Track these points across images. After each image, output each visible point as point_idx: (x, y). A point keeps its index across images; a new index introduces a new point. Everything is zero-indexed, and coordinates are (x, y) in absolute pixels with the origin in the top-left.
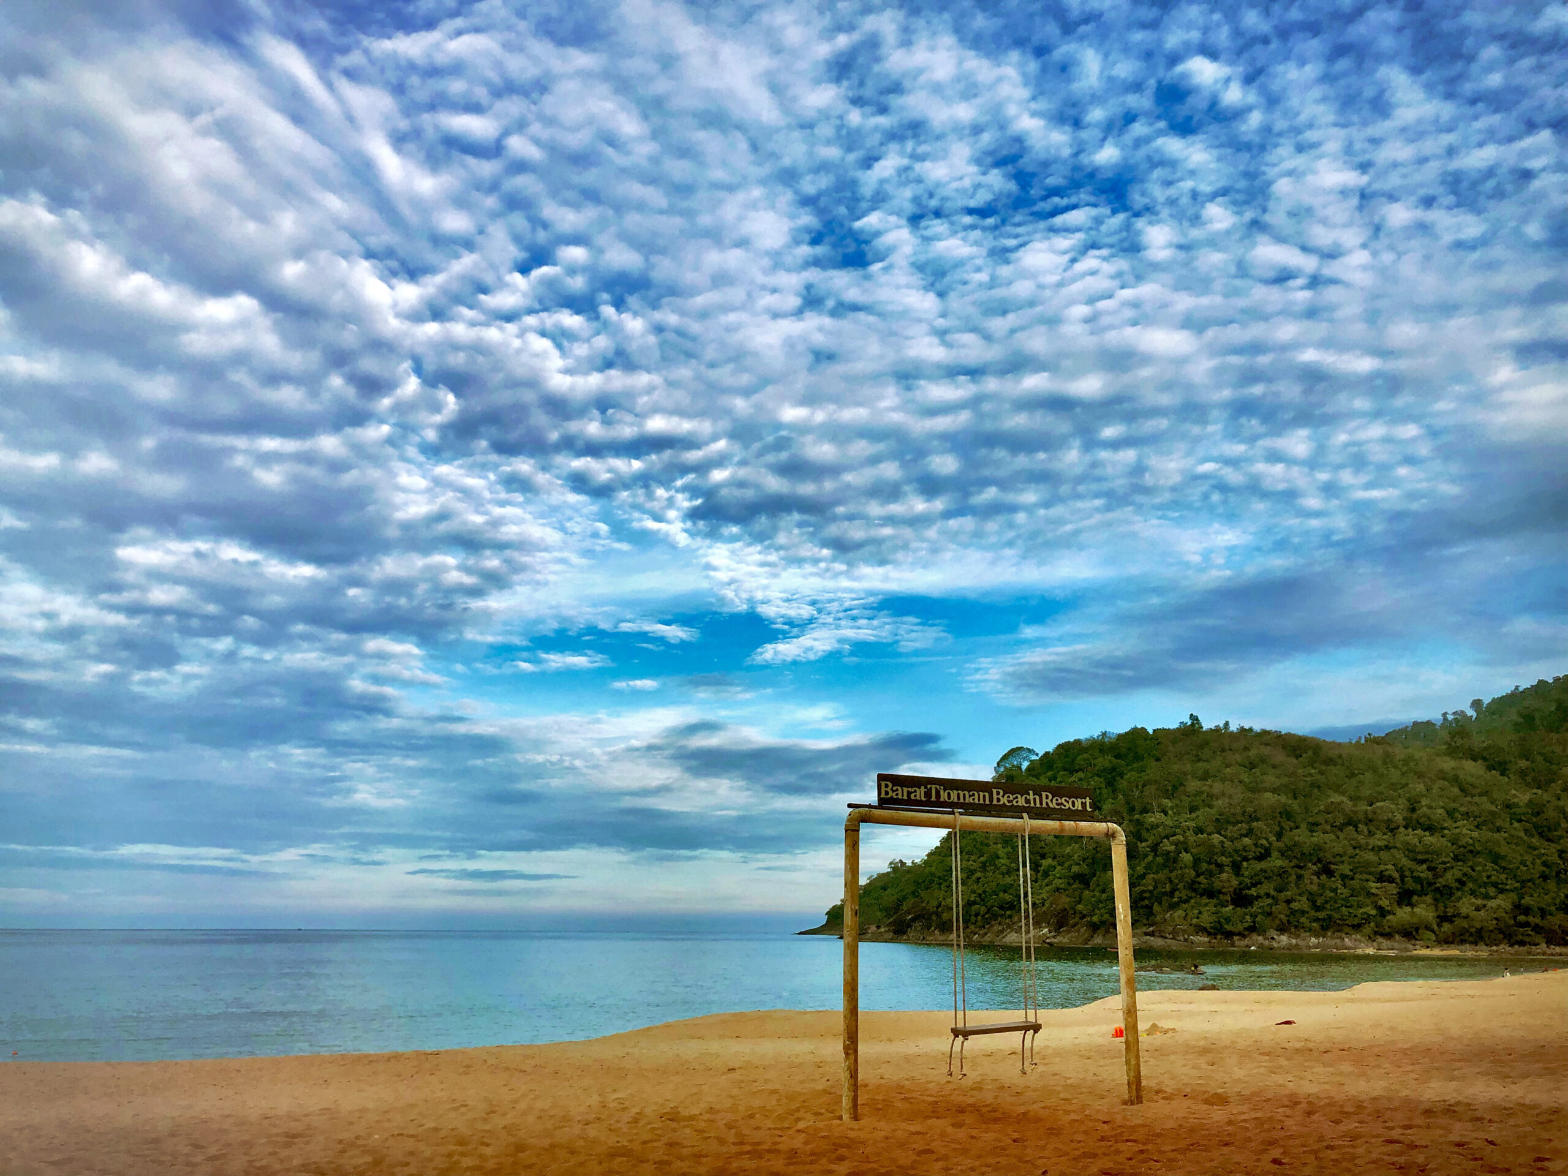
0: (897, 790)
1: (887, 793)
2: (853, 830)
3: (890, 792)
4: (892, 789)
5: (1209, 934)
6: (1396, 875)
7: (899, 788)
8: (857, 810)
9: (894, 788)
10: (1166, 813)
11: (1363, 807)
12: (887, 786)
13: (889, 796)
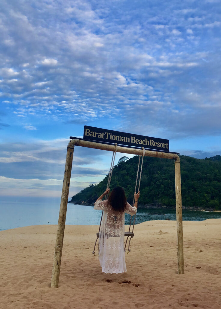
0: (92, 133)
1: (88, 134)
2: (71, 148)
3: (89, 134)
4: (90, 133)
5: (166, 206)
6: (211, 192)
7: (93, 133)
8: (74, 140)
9: (91, 132)
10: (158, 175)
11: (204, 175)
12: (88, 131)
13: (89, 135)
